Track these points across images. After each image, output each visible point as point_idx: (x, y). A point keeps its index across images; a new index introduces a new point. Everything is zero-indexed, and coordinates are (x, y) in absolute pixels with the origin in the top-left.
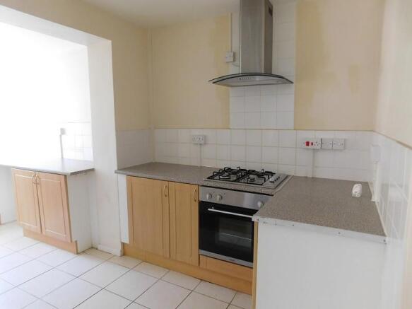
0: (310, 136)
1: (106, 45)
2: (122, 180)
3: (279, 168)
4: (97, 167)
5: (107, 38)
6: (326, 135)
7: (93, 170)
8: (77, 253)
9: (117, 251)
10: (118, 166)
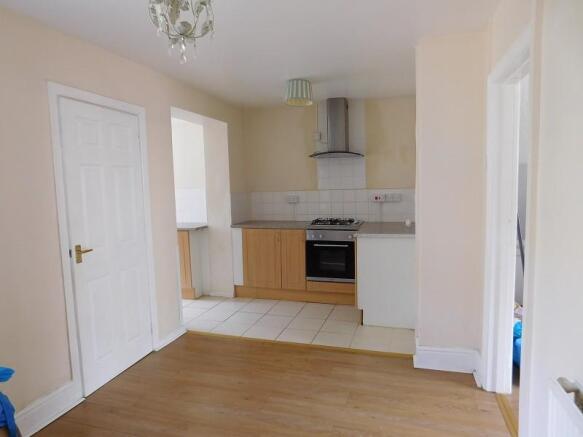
0: (378, 193)
1: (222, 127)
2: (238, 233)
3: (357, 218)
4: (210, 225)
5: (224, 121)
6: (389, 192)
7: (206, 227)
8: (196, 299)
9: (231, 293)
10: (233, 221)
